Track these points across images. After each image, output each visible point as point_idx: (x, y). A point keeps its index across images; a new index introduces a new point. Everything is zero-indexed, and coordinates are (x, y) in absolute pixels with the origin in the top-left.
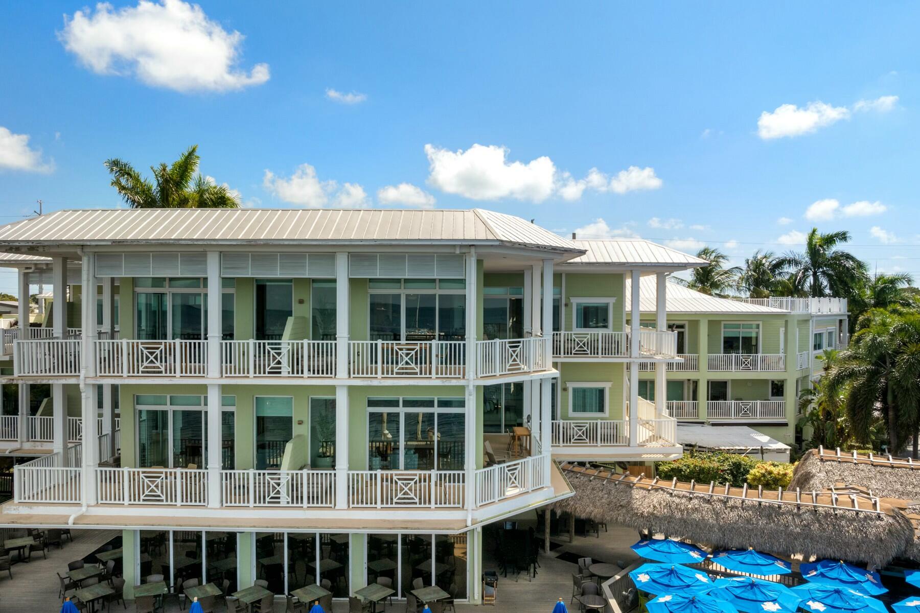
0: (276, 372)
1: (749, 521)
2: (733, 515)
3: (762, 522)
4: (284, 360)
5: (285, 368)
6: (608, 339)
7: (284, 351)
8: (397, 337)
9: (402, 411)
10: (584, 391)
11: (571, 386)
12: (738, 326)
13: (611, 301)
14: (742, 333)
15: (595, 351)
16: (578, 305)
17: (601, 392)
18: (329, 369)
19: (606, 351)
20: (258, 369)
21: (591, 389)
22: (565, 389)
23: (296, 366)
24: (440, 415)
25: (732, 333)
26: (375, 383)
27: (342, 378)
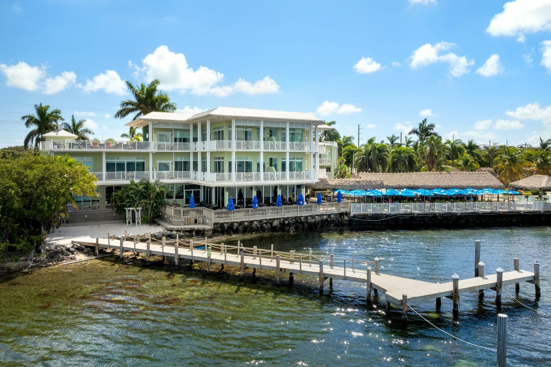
5: (276, 148)
7: (276, 144)
18: (285, 148)
26: (294, 151)
27: (288, 150)
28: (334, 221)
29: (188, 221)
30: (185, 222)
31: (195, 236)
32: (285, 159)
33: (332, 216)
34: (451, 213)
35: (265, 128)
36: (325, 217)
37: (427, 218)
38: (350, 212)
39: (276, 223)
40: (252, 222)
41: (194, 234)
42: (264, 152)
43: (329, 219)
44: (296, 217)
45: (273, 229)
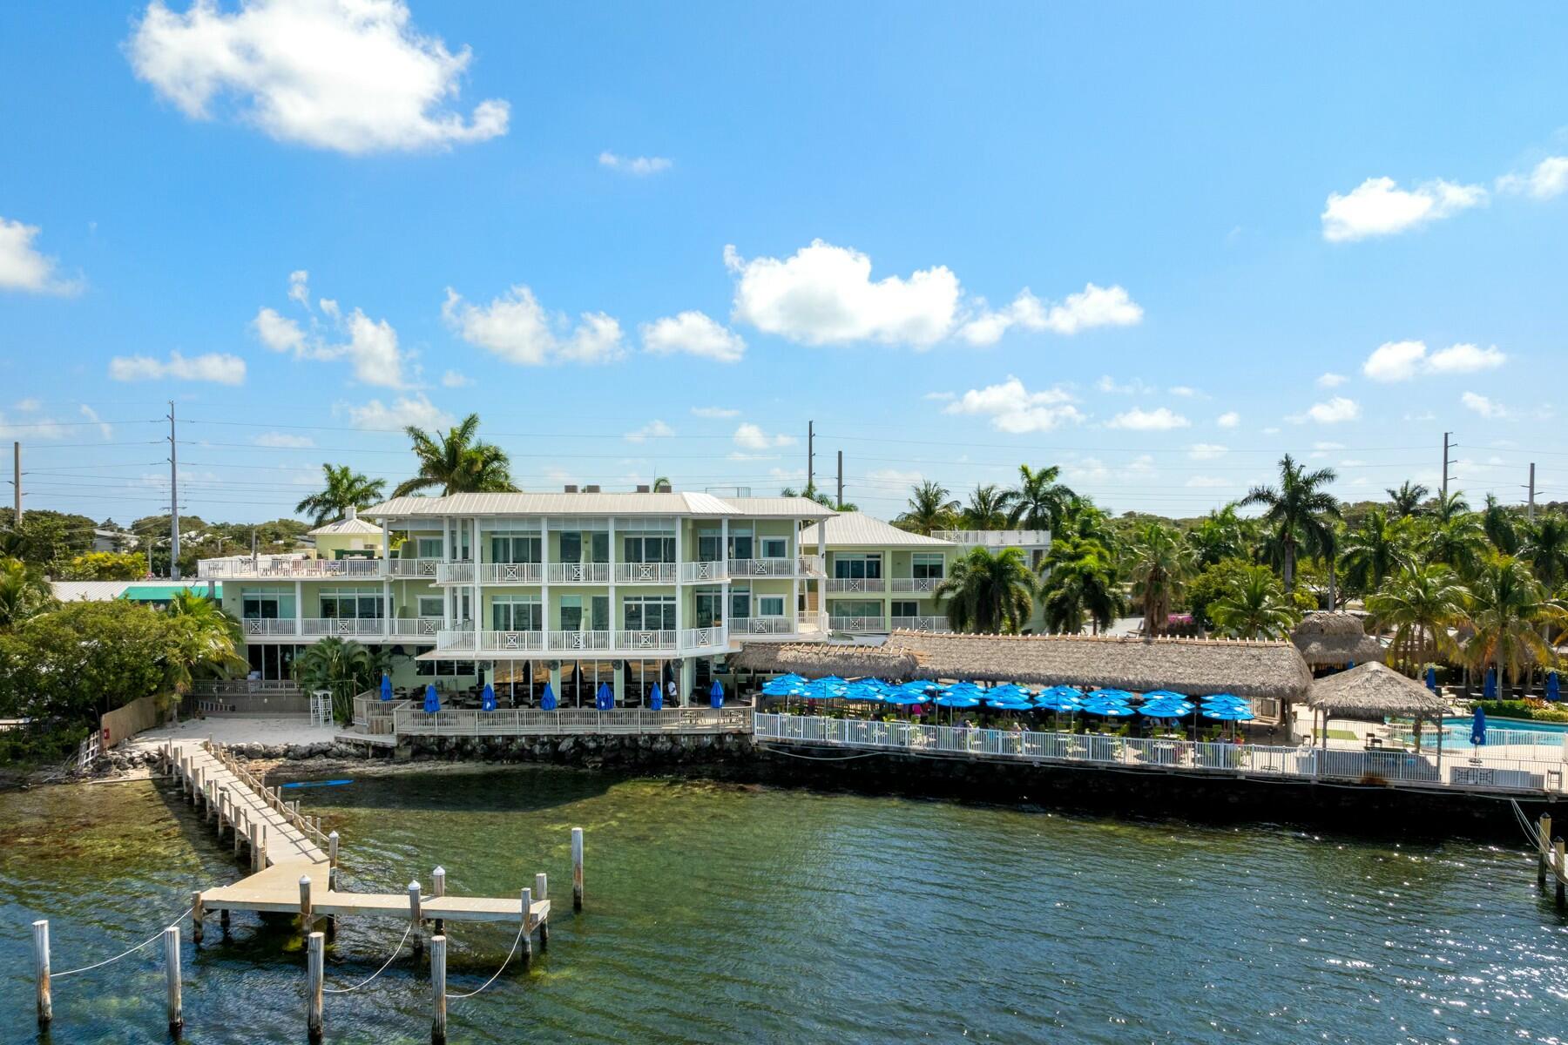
0: (577, 580)
1: (835, 662)
2: (827, 660)
3: (842, 662)
4: (581, 573)
5: (582, 577)
6: (783, 565)
7: (581, 569)
8: (640, 561)
9: (643, 603)
10: (769, 601)
11: (760, 597)
12: (925, 556)
13: (786, 538)
14: (929, 562)
15: (770, 572)
16: (764, 541)
17: (781, 601)
18: (605, 577)
19: (778, 572)
20: (569, 579)
21: (774, 600)
22: (755, 599)
23: (588, 577)
24: (665, 606)
25: (921, 562)
26: (629, 585)
27: (612, 582)
28: (729, 751)
29: (377, 725)
30: (372, 727)
31: (373, 756)
32: (674, 599)
33: (728, 739)
34: (1011, 759)
35: (550, 533)
36: (708, 740)
37: (960, 766)
38: (753, 733)
39: (565, 745)
40: (512, 739)
41: (371, 752)
42: (550, 588)
43: (716, 746)
44: (595, 734)
45: (557, 756)
